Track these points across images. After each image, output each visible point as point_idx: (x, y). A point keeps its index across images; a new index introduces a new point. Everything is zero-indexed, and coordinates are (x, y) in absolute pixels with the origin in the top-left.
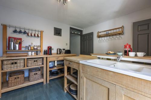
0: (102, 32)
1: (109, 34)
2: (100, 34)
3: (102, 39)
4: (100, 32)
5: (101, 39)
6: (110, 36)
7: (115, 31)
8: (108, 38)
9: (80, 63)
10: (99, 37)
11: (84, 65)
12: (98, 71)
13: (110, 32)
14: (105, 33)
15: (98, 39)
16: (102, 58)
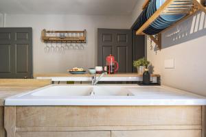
0: (52, 32)
1: (66, 38)
2: (48, 35)
3: (52, 47)
4: (49, 32)
5: (49, 45)
6: (67, 42)
7: (74, 35)
8: (63, 45)
9: (6, 104)
10: (46, 40)
11: (26, 108)
12: (72, 115)
13: (66, 35)
14: (58, 35)
15: (44, 45)
16: (59, 82)
